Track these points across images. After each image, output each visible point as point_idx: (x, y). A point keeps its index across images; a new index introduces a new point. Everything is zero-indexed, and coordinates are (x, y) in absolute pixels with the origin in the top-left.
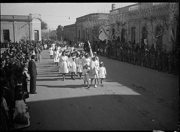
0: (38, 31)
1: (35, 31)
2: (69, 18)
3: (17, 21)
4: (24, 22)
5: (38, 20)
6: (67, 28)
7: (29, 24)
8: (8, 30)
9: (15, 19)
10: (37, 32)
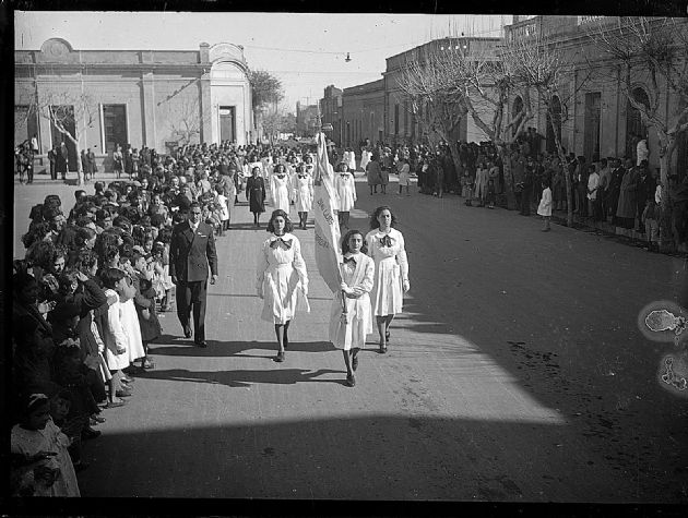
0: (232, 109)
1: (222, 108)
2: (348, 59)
3: (157, 70)
4: (178, 77)
5: (231, 66)
6: (356, 97)
7: (199, 85)
8: (124, 106)
9: (149, 63)
10: (228, 112)
